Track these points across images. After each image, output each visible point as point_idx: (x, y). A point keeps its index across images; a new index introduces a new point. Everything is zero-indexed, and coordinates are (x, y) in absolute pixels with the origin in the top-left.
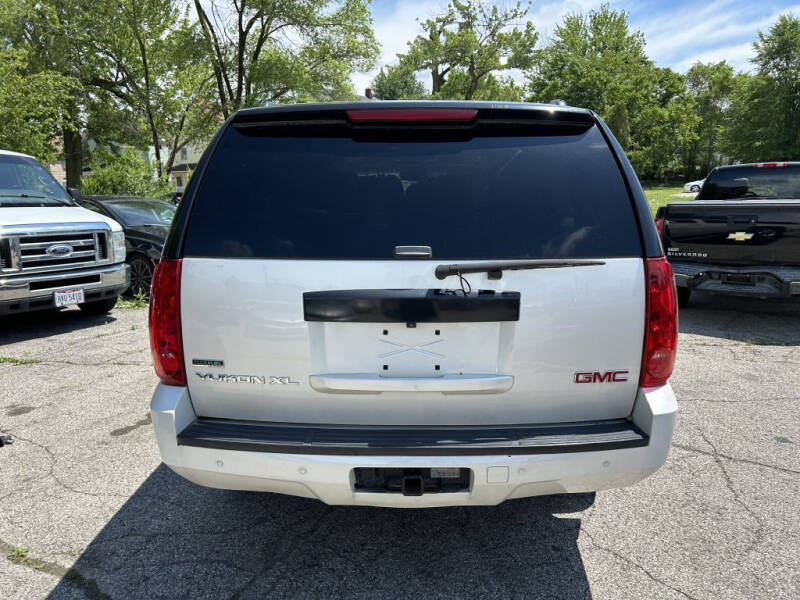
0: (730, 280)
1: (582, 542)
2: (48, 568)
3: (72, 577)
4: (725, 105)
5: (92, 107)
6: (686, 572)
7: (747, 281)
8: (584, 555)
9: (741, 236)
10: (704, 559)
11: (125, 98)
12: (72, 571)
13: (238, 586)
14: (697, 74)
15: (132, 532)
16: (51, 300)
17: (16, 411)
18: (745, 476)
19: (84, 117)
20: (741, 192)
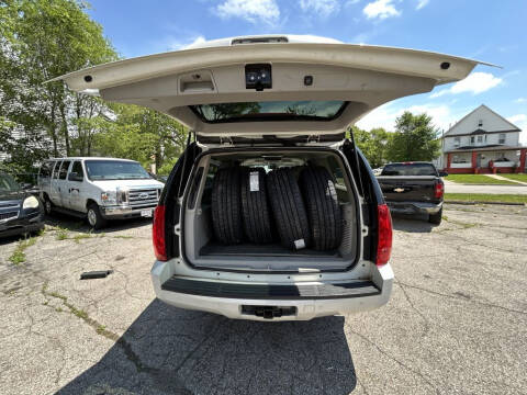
0: (395, 207)
1: (346, 329)
2: (112, 337)
3: (121, 342)
4: (385, 143)
5: (165, 145)
6: (396, 348)
7: (402, 207)
8: (347, 337)
9: (399, 190)
10: (403, 340)
11: (176, 142)
12: (122, 338)
13: (191, 350)
14: (374, 132)
15: (151, 318)
16: (140, 214)
17: (119, 258)
18: (414, 294)
19: (163, 148)
20: (397, 174)
